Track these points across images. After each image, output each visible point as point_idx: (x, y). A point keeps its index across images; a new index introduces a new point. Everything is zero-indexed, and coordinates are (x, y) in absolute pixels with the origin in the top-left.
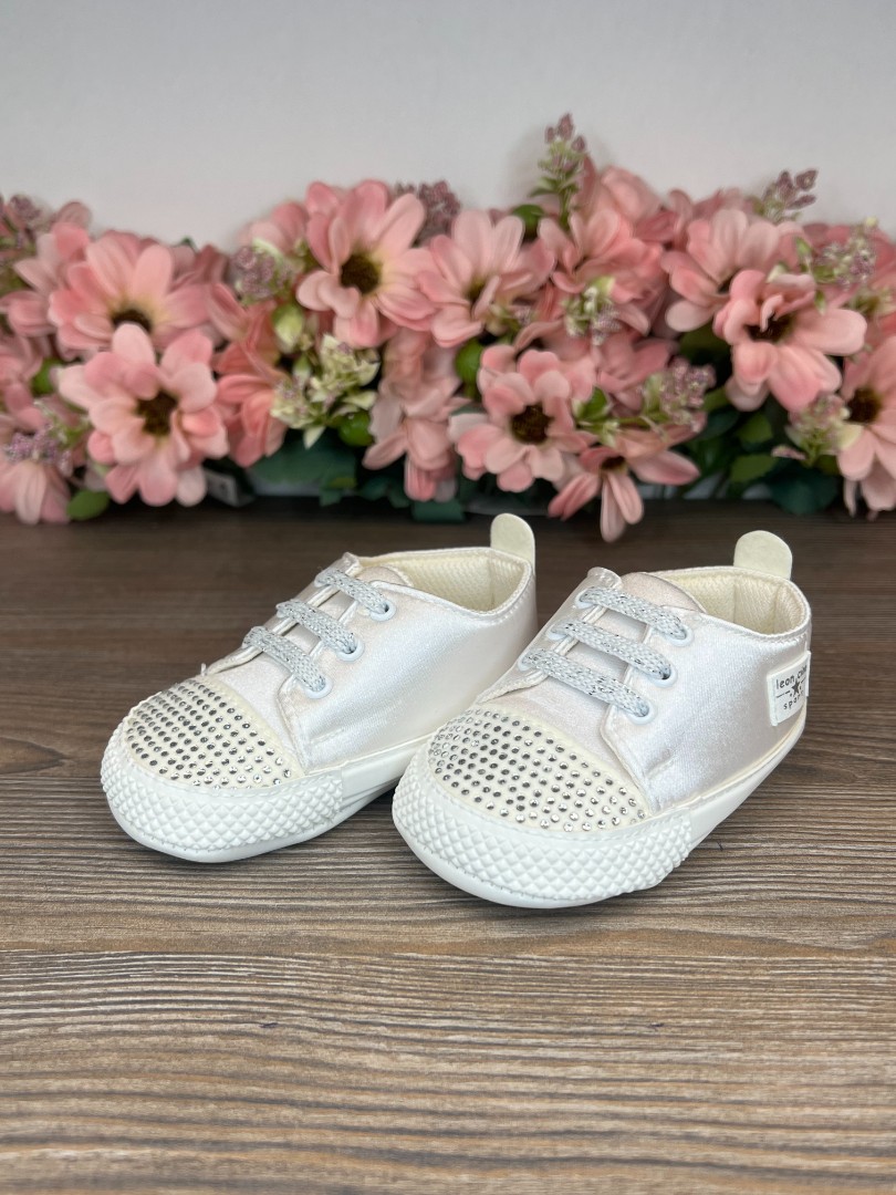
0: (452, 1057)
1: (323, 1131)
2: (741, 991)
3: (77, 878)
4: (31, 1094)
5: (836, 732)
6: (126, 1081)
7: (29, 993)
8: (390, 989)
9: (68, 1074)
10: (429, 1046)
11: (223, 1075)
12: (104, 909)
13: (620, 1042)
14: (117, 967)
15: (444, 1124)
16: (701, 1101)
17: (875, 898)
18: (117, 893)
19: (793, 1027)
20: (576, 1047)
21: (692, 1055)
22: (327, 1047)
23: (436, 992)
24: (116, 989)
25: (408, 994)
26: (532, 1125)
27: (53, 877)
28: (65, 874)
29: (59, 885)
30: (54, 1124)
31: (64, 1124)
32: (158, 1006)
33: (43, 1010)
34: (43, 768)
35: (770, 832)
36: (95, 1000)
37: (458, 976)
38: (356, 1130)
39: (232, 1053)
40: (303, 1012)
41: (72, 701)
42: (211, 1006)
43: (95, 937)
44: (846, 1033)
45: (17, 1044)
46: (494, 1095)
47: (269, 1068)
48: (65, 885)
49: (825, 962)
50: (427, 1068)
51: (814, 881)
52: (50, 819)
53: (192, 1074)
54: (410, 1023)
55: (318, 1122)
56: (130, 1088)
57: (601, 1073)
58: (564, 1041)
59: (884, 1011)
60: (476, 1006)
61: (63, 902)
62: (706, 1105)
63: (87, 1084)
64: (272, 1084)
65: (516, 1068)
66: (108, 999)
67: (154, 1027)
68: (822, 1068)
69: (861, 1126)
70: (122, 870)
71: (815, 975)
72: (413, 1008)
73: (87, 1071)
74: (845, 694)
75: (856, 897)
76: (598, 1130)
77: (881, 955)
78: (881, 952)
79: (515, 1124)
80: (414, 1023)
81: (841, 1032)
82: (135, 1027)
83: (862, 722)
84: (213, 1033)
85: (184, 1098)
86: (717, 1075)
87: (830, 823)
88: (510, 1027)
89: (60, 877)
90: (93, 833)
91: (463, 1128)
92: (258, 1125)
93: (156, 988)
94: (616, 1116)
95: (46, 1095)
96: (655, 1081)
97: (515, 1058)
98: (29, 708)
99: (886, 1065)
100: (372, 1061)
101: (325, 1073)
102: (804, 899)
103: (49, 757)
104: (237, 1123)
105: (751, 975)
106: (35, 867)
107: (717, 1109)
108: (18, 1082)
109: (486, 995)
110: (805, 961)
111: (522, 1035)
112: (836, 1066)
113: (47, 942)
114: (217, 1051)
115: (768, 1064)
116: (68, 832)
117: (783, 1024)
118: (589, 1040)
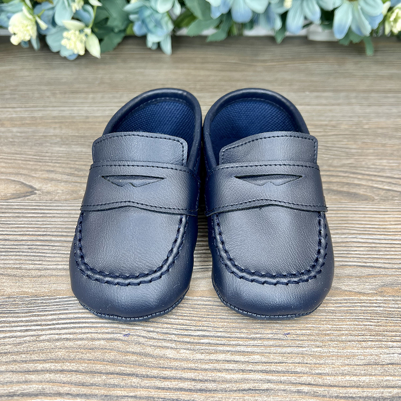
0: (202, 351)
1: (150, 390)
2: (322, 315)
3: (44, 256)
4: (30, 371)
5: (367, 173)
6: (69, 364)
7: (27, 319)
8: (176, 315)
9: (45, 361)
10: (192, 345)
11: (108, 361)
12: (56, 274)
13: (271, 343)
14: (63, 304)
15: (199, 386)
16: (304, 373)
17: (379, 265)
18: (61, 264)
19: (343, 335)
20: (253, 345)
21: (301, 349)
22: (151, 346)
23: (196, 317)
24: (63, 316)
25: (184, 318)
26: (235, 386)
27: (34, 256)
28: (40, 254)
29: (37, 261)
30: (40, 386)
31: (44, 387)
32: (81, 325)
33: (33, 328)
34: (27, 196)
35: (336, 229)
36: (54, 322)
37: (204, 308)
38: (163, 389)
39: (111, 350)
40: (140, 328)
41: (38, 158)
42: (102, 325)
43: (53, 289)
44: (365, 337)
45: (23, 346)
46: (219, 371)
47: (126, 357)
48: (39, 260)
49: (358, 300)
50: (191, 357)
51: (355, 256)
52: (31, 224)
53: (96, 360)
54: (185, 333)
55: (147, 385)
56: (70, 368)
57: (264, 360)
58: (249, 342)
59: (381, 326)
60: (212, 324)
61: (39, 269)
62: (306, 375)
63: (52, 366)
64: (128, 365)
65: (229, 357)
66: (60, 322)
67: (80, 336)
68: (354, 356)
69: (369, 386)
70: (63, 252)
71: (353, 306)
72: (186, 325)
73: (53, 359)
74: (371, 151)
75: (372, 265)
76: (261, 388)
77: (381, 296)
78: (381, 294)
79: (228, 385)
80: (187, 333)
81: (362, 337)
82: (71, 336)
83: (378, 167)
84: (104, 339)
85: (93, 373)
86: (311, 360)
87: (362, 224)
88: (226, 335)
89: (37, 256)
90: (50, 231)
91: (206, 388)
92: (123, 387)
93: (80, 315)
94: (269, 381)
95: (36, 371)
96: (286, 363)
97: (229, 351)
98: (20, 162)
99: (381, 354)
100: (170, 353)
101: (150, 360)
102: (350, 266)
103: (30, 190)
104: (115, 386)
105: (326, 307)
106: (27, 250)
107: (311, 377)
108: (25, 365)
109: (216, 318)
110: (349, 299)
111: (231, 339)
112: (360, 355)
113: (33, 291)
114: (105, 348)
115: (332, 354)
116: (40, 231)
117: (338, 333)
118: (259, 342)
